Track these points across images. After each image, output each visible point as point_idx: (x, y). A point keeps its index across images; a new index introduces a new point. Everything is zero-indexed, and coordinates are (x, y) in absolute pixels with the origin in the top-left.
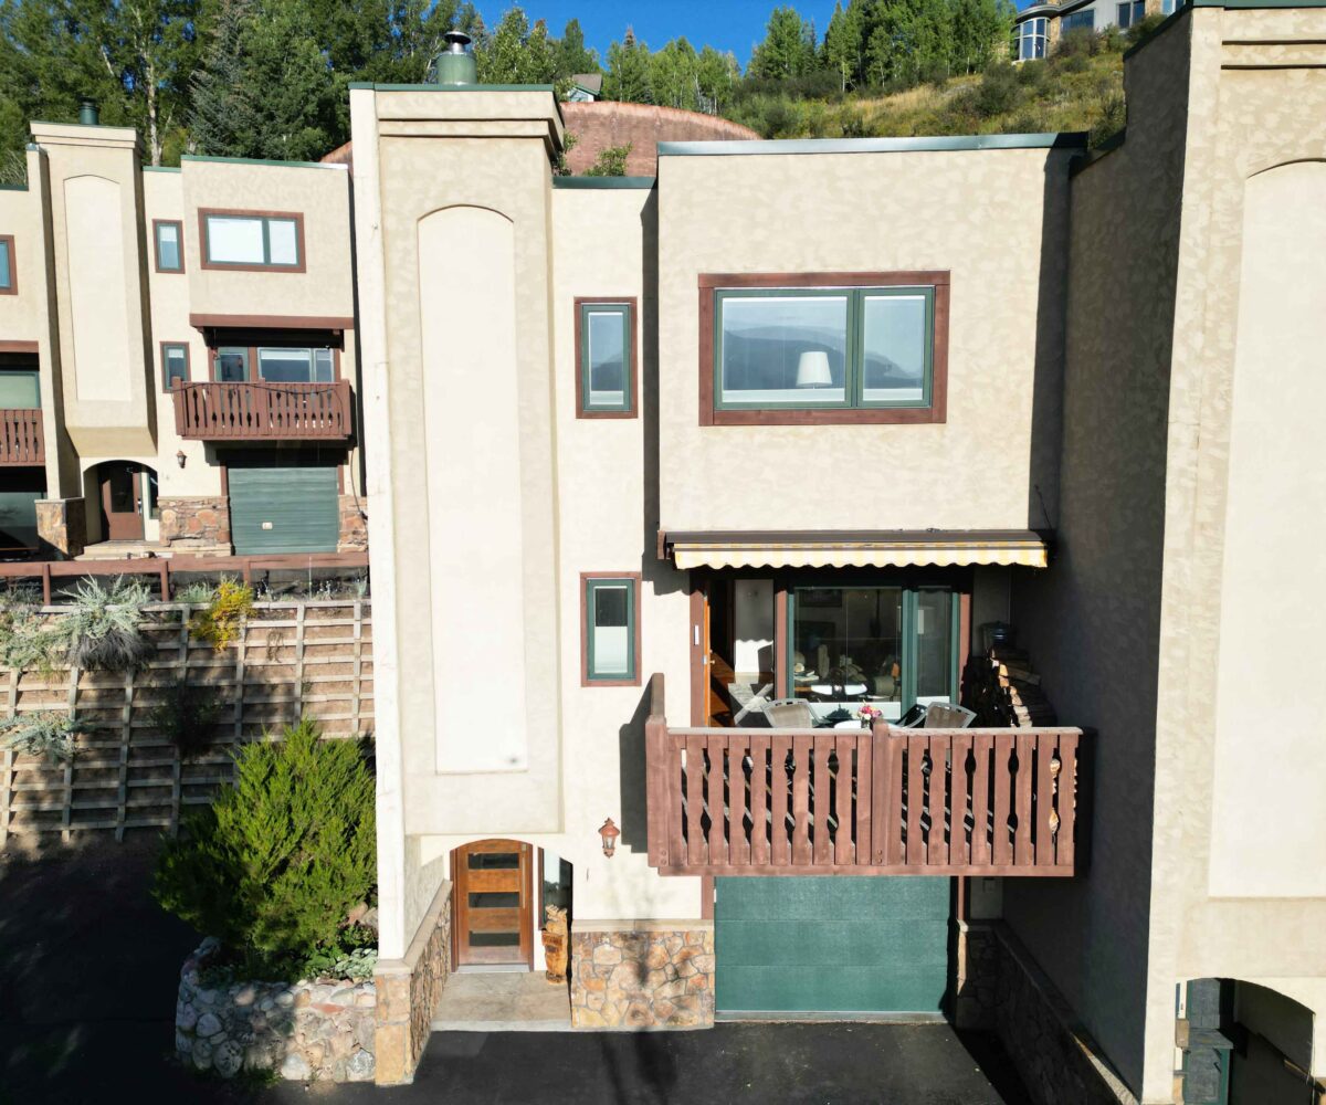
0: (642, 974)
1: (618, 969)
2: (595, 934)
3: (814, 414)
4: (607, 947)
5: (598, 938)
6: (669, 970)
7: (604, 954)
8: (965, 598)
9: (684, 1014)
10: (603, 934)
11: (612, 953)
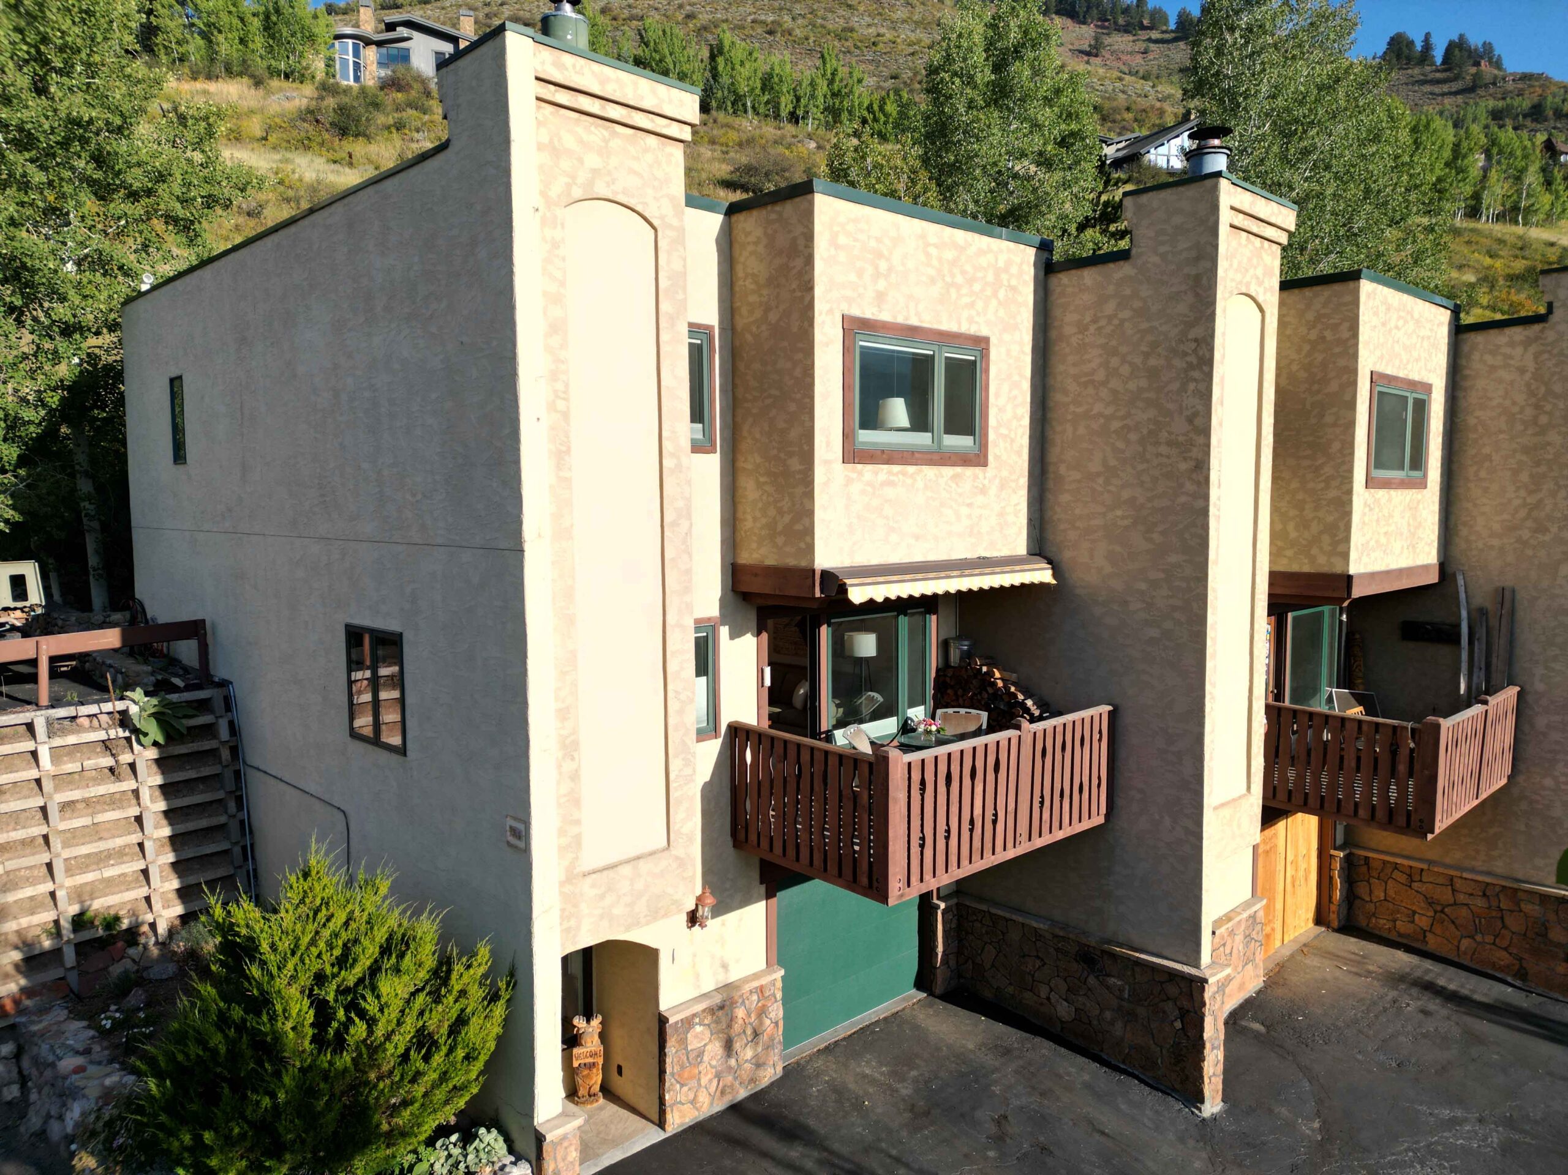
0: (729, 1046)
1: (709, 1047)
2: (687, 1018)
3: (917, 455)
4: (698, 1029)
5: (688, 1023)
6: (749, 1031)
7: (696, 1036)
8: (934, 618)
9: (761, 1073)
10: (694, 1015)
11: (702, 1033)
